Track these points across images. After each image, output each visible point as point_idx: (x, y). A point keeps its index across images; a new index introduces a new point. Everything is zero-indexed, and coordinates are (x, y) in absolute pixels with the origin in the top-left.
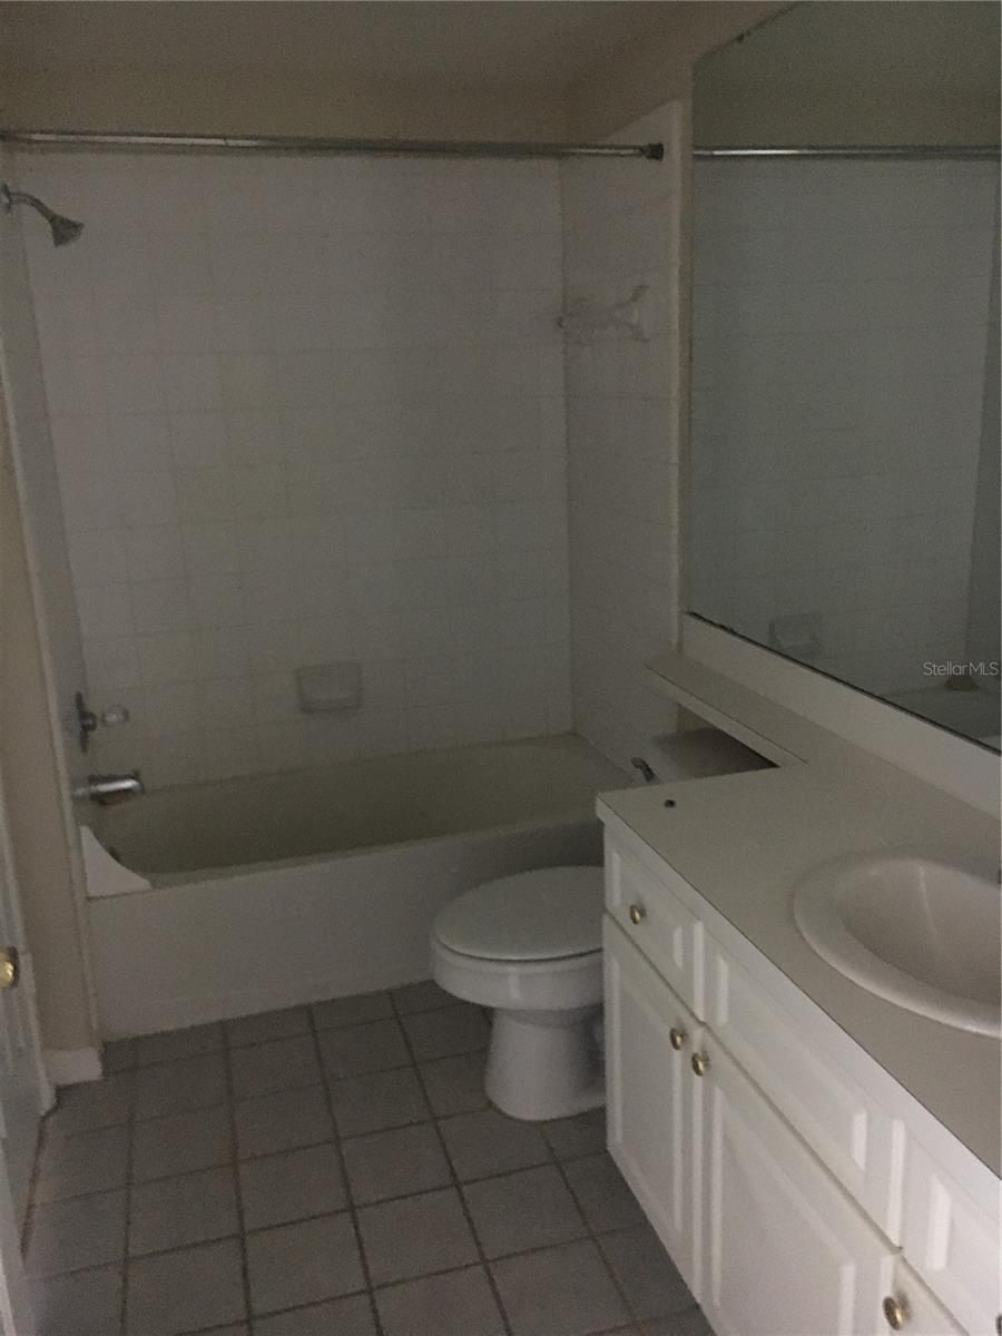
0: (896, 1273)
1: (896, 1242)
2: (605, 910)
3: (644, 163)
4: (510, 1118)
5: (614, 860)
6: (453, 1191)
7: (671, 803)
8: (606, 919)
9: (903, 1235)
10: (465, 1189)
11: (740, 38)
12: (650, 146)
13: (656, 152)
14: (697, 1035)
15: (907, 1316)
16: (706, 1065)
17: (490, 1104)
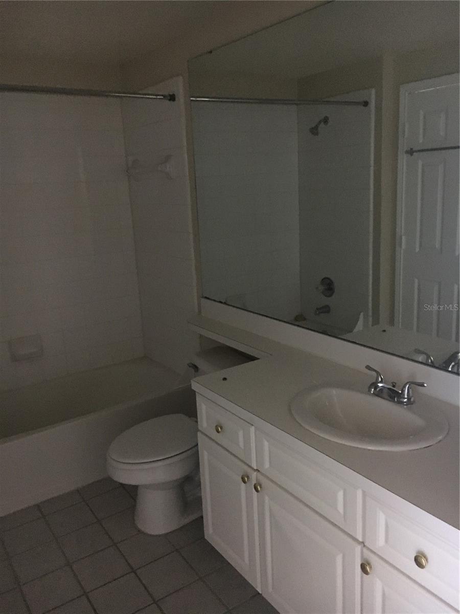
0: (362, 553)
1: (361, 540)
2: (198, 430)
3: (167, 102)
4: (151, 535)
5: (203, 408)
6: (133, 574)
7: (225, 379)
8: (199, 434)
9: (364, 535)
10: (138, 572)
11: (211, 52)
12: (170, 95)
13: (172, 98)
14: (254, 475)
15: (371, 568)
16: (261, 487)
17: (139, 531)
